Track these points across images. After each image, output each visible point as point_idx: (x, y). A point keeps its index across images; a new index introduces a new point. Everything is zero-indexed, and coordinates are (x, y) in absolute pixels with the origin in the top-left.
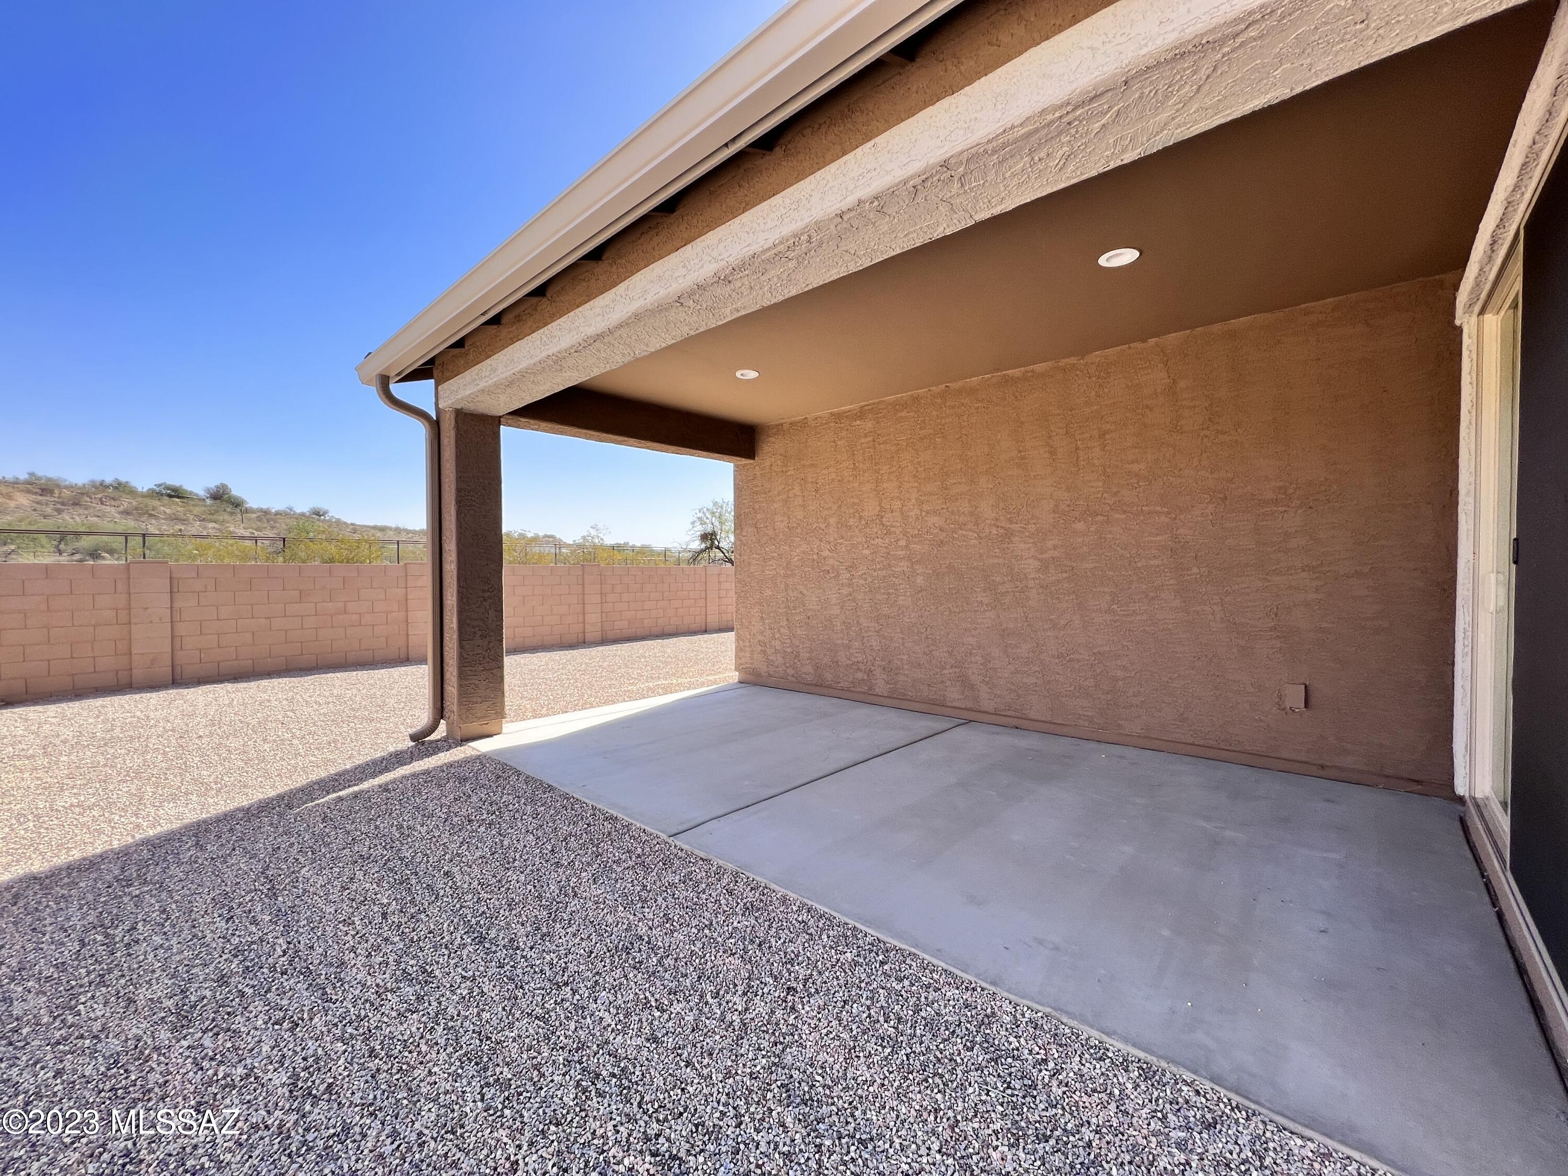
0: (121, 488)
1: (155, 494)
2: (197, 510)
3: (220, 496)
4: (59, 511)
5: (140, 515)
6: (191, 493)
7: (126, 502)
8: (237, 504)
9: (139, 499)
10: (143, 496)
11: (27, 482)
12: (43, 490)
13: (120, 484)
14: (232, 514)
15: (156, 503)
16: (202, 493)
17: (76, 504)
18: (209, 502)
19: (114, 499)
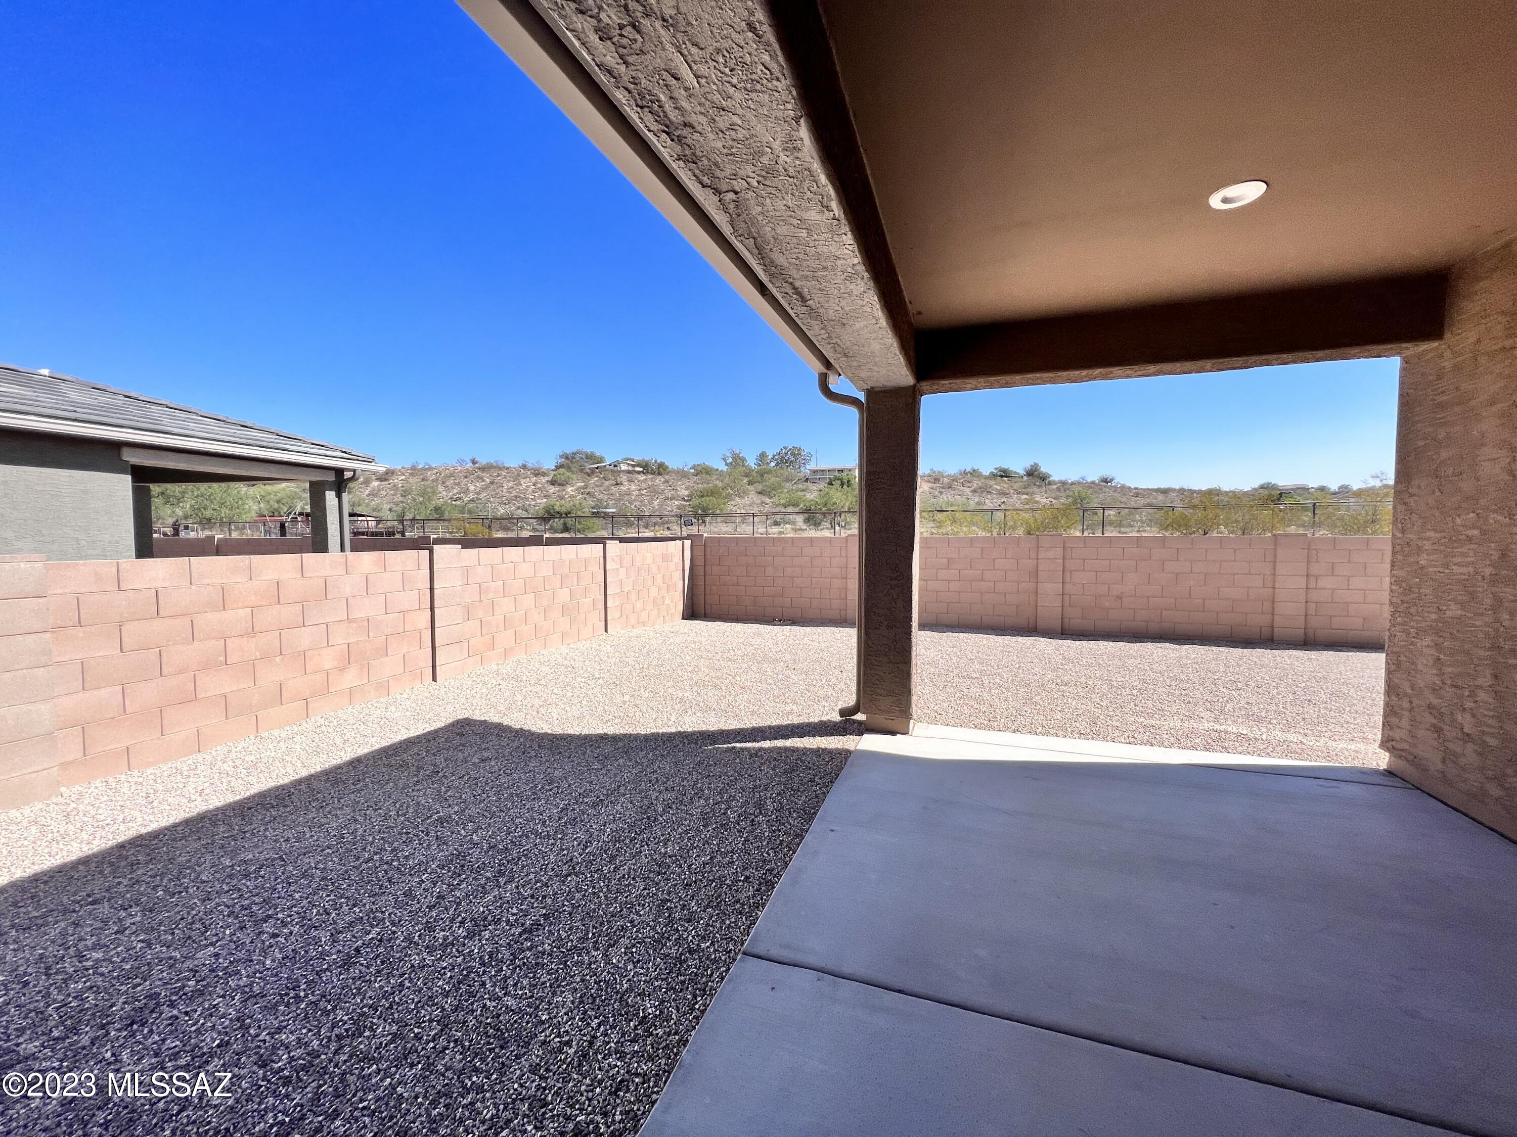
0: (975, 473)
1: (993, 476)
2: (1016, 486)
3: (1034, 474)
4: (941, 493)
5: (982, 492)
6: (1015, 473)
7: (976, 484)
8: (1043, 478)
9: (983, 481)
10: (986, 478)
11: (930, 476)
12: (935, 479)
13: (974, 471)
14: (1040, 486)
15: (992, 482)
16: (1022, 472)
17: (950, 487)
18: (1025, 478)
19: (969, 482)
